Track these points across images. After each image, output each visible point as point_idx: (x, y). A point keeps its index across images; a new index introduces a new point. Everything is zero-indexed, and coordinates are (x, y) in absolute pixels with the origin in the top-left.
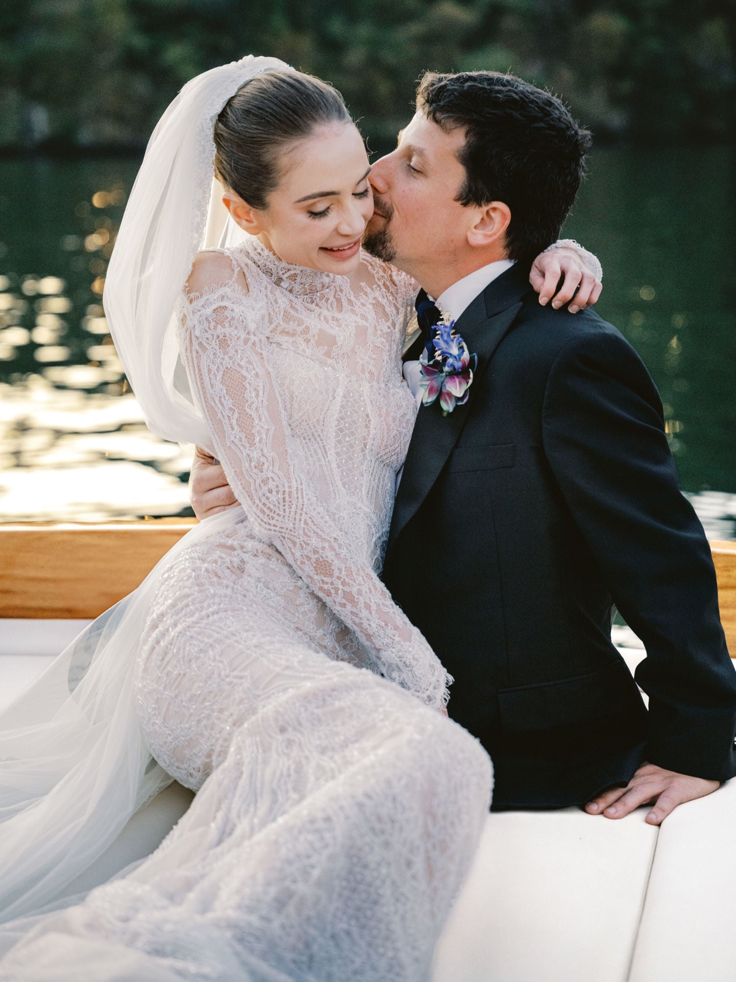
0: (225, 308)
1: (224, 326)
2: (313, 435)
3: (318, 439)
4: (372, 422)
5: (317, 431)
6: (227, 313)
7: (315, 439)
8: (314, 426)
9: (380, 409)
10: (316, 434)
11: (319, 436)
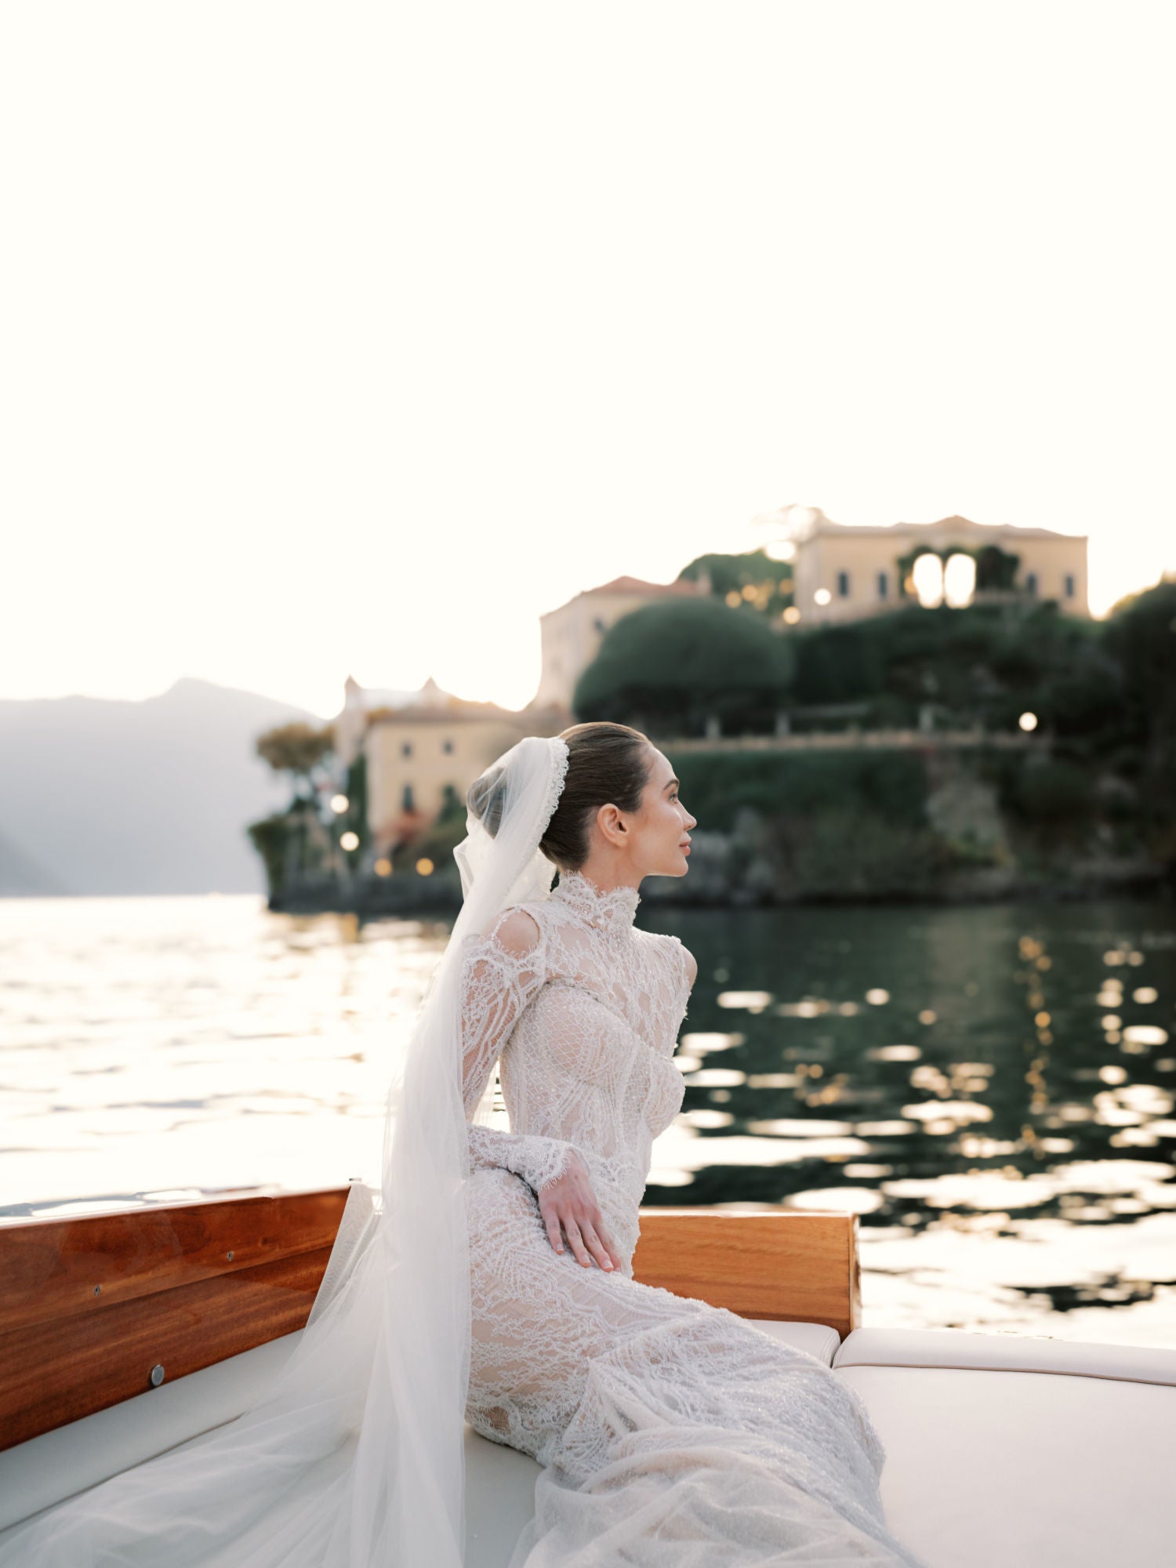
0: (487, 962)
1: (479, 981)
2: (609, 1087)
3: (612, 1092)
4: (652, 1086)
5: (613, 1084)
6: (487, 968)
7: (609, 1091)
8: (613, 1079)
9: (660, 1077)
10: (611, 1086)
11: (614, 1089)
